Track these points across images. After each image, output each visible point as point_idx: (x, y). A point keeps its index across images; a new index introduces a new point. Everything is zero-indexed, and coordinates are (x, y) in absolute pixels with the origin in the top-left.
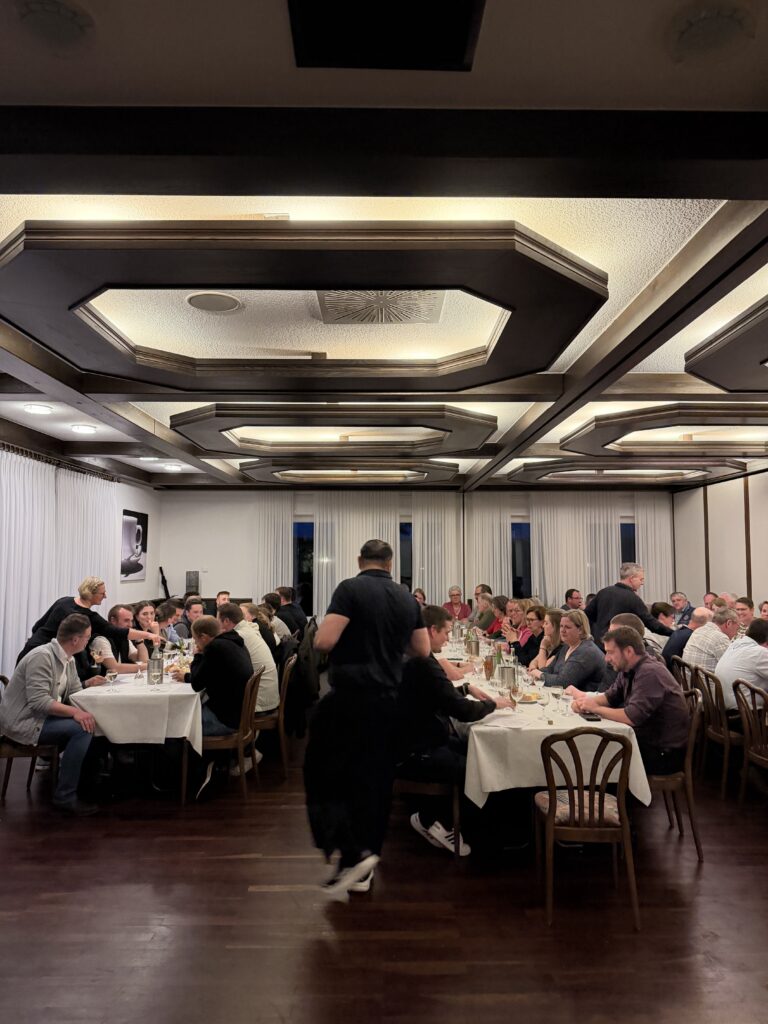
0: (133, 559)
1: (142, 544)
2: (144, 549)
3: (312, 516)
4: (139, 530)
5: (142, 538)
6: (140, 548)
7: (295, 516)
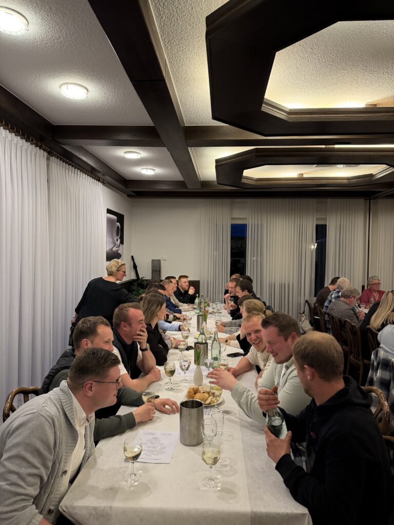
0: (115, 249)
1: (120, 238)
2: (122, 242)
3: (245, 219)
4: (118, 227)
5: (120, 232)
6: (119, 240)
7: (233, 219)
